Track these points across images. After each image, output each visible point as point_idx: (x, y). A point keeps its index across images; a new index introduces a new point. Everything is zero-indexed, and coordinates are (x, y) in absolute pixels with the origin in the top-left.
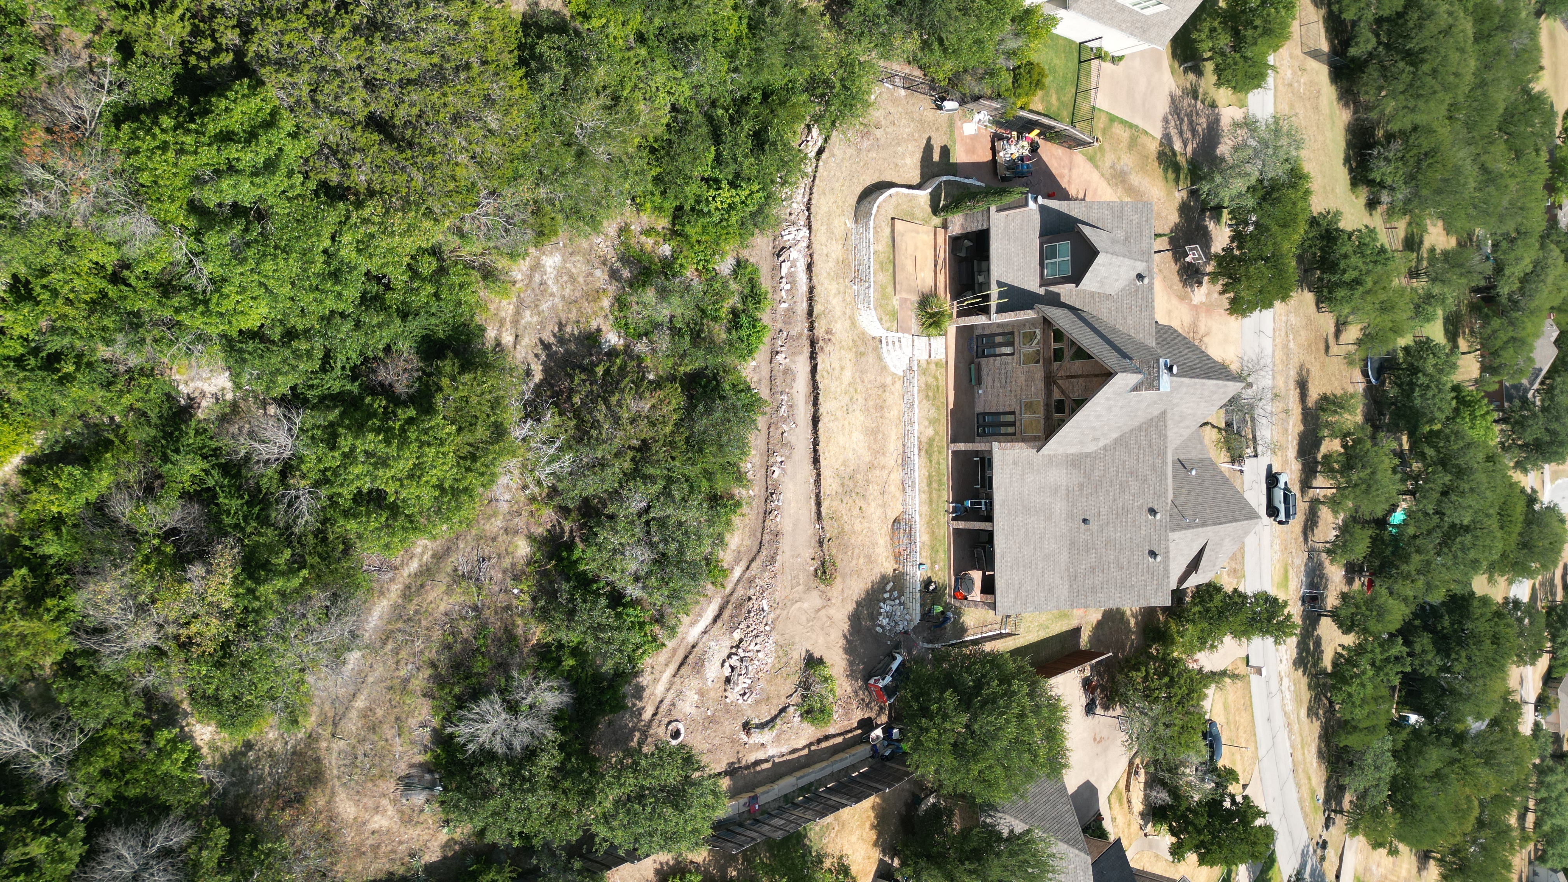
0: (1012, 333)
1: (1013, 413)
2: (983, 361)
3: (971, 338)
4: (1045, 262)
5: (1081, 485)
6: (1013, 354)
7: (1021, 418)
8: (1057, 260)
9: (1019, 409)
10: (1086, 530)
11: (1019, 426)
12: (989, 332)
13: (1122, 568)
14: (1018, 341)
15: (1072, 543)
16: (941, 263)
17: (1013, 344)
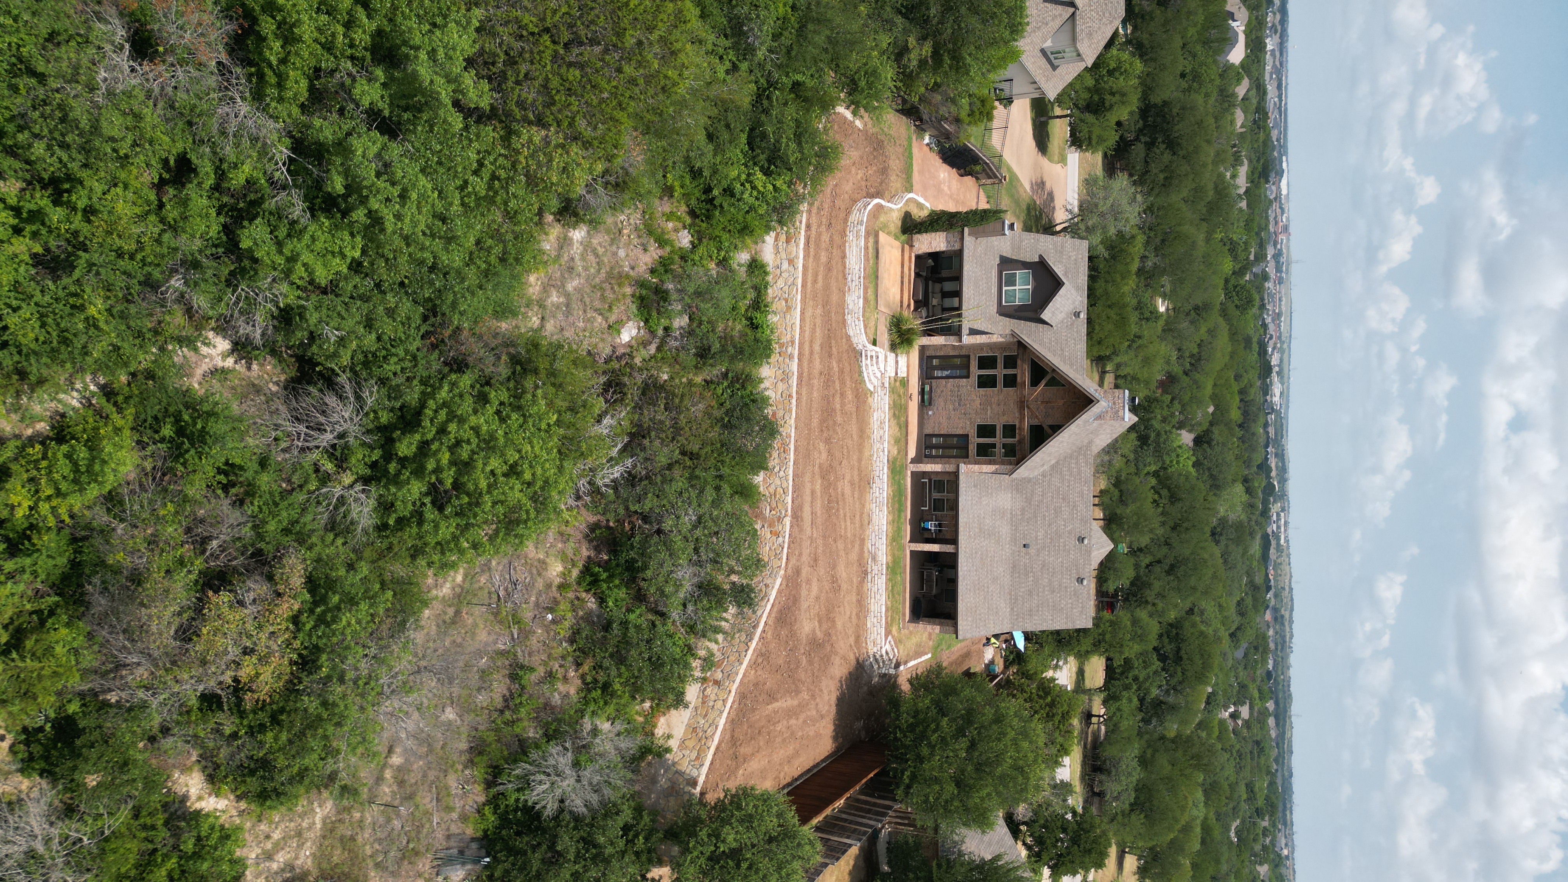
0: (968, 357)
1: (966, 436)
2: (934, 382)
3: (923, 359)
4: (1004, 289)
5: (1023, 509)
6: (968, 377)
7: (975, 440)
8: (1017, 288)
9: (973, 432)
10: (1027, 554)
11: (972, 449)
12: (942, 354)
13: (1053, 592)
14: (974, 364)
15: (1014, 567)
16: (906, 280)
17: (968, 367)
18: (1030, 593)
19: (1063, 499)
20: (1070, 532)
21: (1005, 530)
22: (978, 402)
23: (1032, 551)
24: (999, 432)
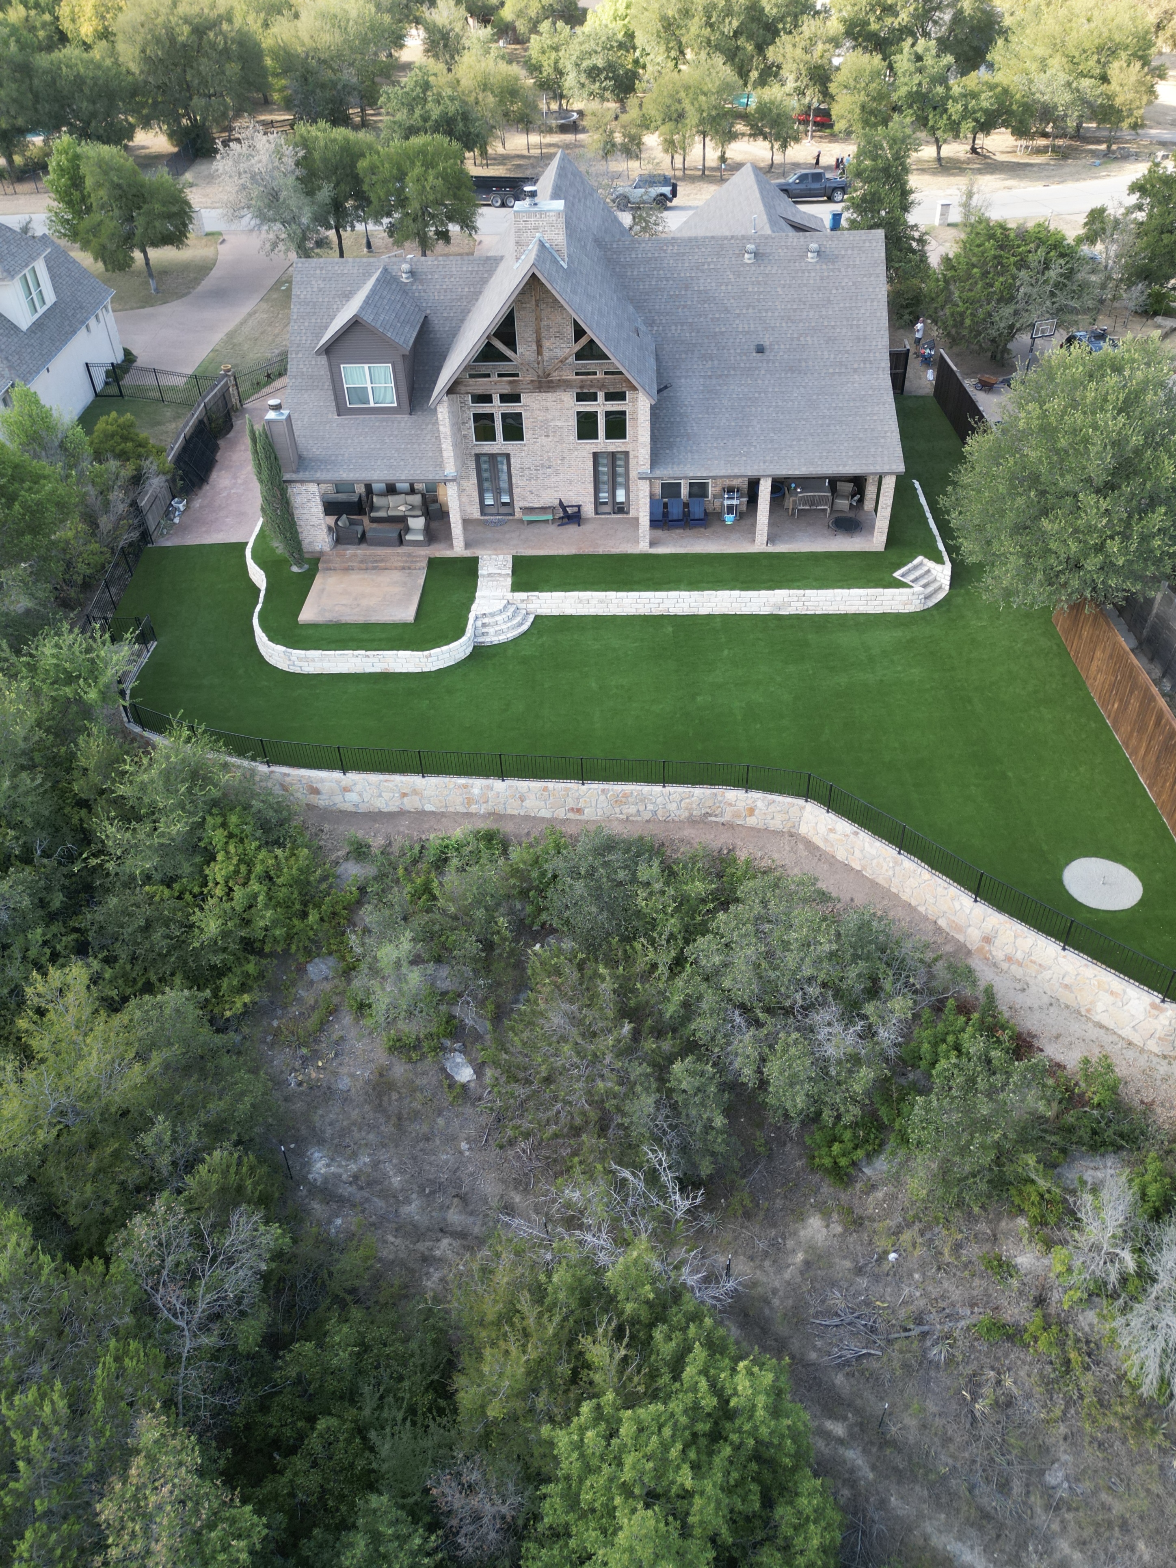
0: (478, 456)
1: (595, 455)
2: (518, 504)
3: (485, 523)
4: (372, 405)
5: (705, 357)
6: (508, 456)
7: (602, 443)
8: (369, 386)
9: (590, 446)
10: (773, 348)
11: (615, 445)
12: (476, 494)
13: (829, 301)
14: (488, 447)
15: (791, 370)
16: (370, 562)
17: (493, 457)
18: (830, 340)
19: (687, 287)
20: (738, 275)
21: (736, 387)
22: (544, 440)
23: (766, 339)
24: (587, 407)
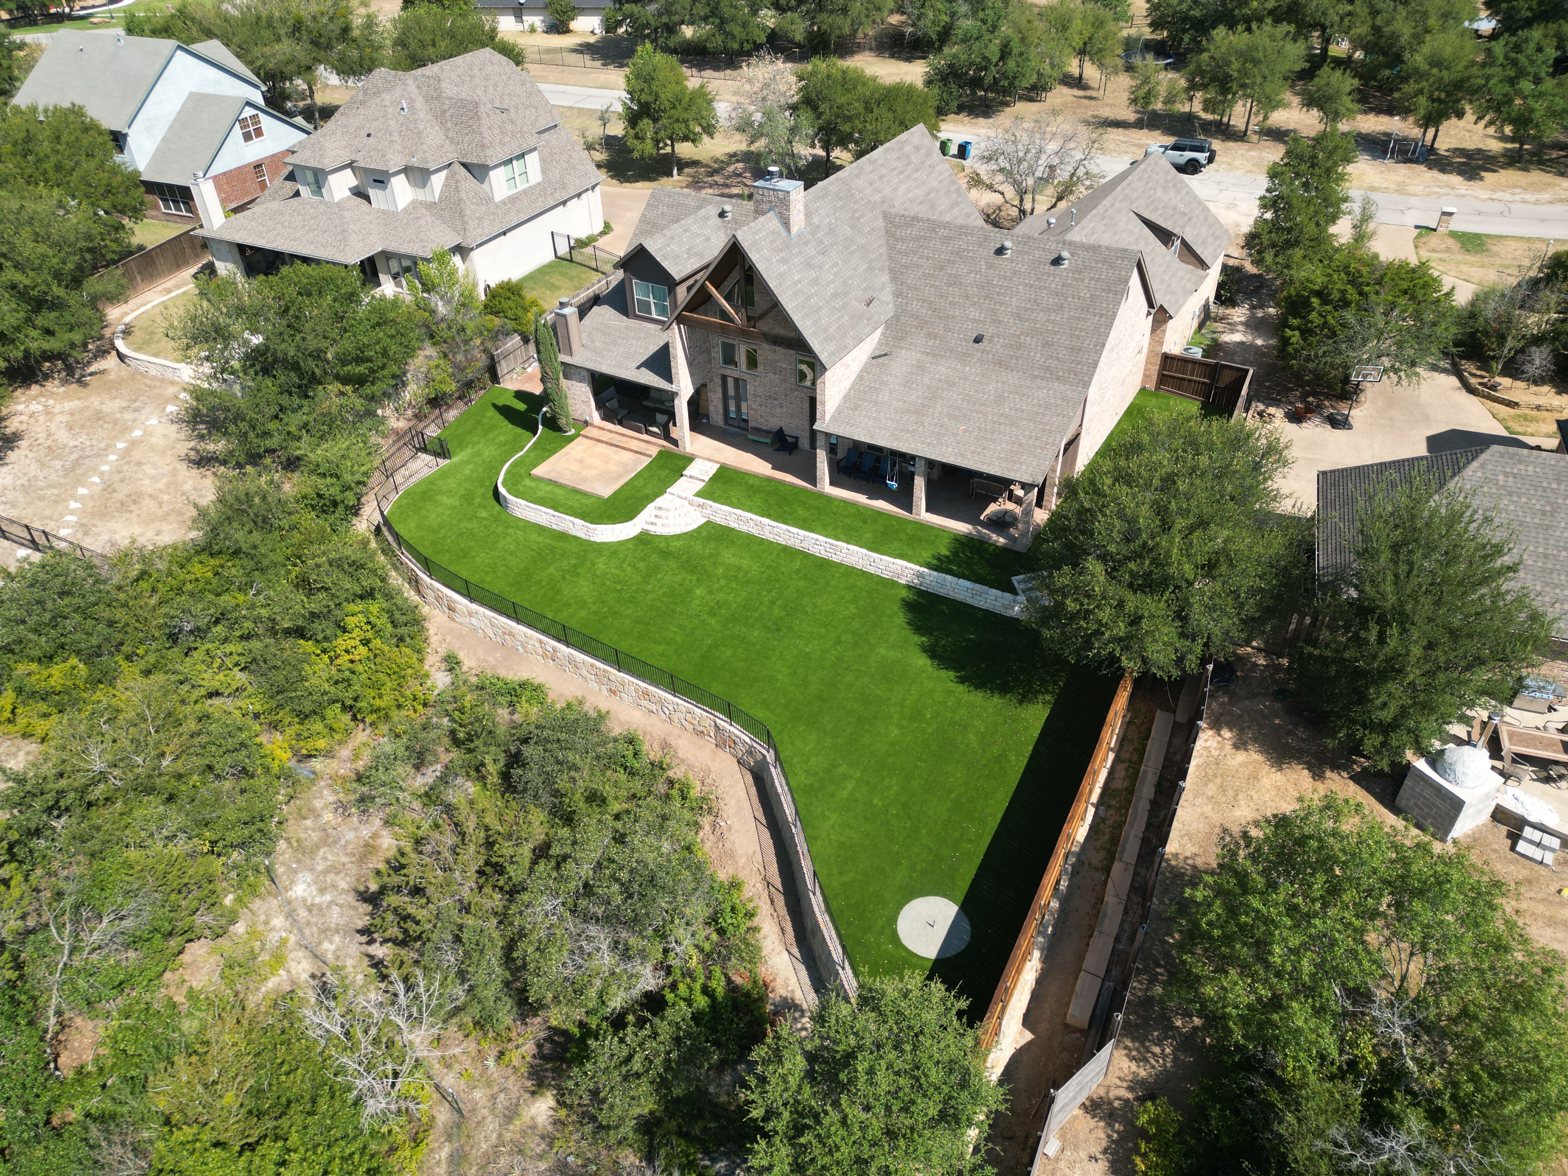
0: (724, 376)
1: (812, 399)
2: (751, 423)
3: (723, 432)
4: (654, 316)
5: (930, 335)
6: (747, 382)
8: (652, 301)
9: (807, 390)
10: (990, 341)
12: (720, 406)
13: (1061, 307)
14: (731, 371)
15: (1000, 363)
16: (617, 439)
17: (735, 380)
18: (1047, 344)
19: (941, 269)
20: (990, 267)
21: (943, 369)
23: (988, 331)
24: (806, 357)
